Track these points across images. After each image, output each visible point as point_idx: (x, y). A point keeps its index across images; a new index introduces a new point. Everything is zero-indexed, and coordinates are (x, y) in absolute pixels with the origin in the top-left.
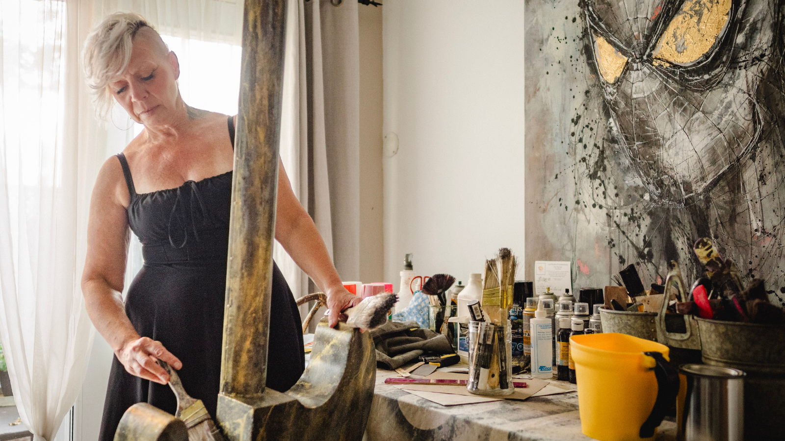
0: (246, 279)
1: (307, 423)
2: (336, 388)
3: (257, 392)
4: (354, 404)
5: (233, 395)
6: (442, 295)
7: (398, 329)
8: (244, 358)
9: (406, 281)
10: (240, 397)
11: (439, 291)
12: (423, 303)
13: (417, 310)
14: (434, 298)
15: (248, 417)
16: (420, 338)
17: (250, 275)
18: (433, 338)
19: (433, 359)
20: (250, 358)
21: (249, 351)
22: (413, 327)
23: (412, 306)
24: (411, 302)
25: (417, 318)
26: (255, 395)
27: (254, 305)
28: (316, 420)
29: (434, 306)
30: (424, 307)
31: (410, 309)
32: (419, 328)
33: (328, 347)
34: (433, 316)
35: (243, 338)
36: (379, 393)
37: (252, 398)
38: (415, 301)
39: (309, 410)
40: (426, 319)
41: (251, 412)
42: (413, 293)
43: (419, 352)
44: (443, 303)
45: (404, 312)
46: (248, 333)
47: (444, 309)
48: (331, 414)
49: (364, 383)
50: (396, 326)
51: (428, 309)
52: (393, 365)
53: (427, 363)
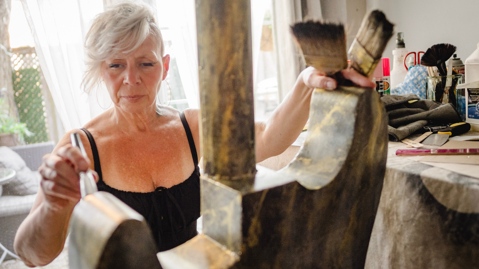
0: (218, 30)
1: (311, 207)
2: (342, 163)
3: (246, 172)
4: (365, 181)
5: (217, 177)
6: (442, 65)
7: (398, 101)
8: (226, 132)
9: (399, 59)
10: (225, 180)
11: (438, 62)
12: (420, 76)
13: (413, 83)
14: (432, 69)
15: (235, 205)
16: (423, 110)
17: (223, 24)
18: (438, 108)
19: (440, 129)
20: (234, 132)
21: (231, 123)
22: (413, 99)
23: (408, 81)
24: (406, 77)
25: (413, 91)
26: (244, 176)
27: (231, 63)
28: (320, 204)
29: (434, 77)
30: (421, 81)
31: (406, 84)
32: (418, 99)
33: (328, 116)
34: (431, 87)
35: (222, 108)
36: (393, 167)
37: (239, 181)
38: (411, 76)
39: (312, 192)
40: (423, 92)
41: (238, 199)
42: (407, 69)
43: (424, 122)
44: (443, 72)
45: (399, 88)
46: (227, 100)
47: (444, 80)
48: (339, 193)
49: (375, 155)
50: (395, 98)
51: (425, 82)
52: (400, 137)
53: (435, 133)
